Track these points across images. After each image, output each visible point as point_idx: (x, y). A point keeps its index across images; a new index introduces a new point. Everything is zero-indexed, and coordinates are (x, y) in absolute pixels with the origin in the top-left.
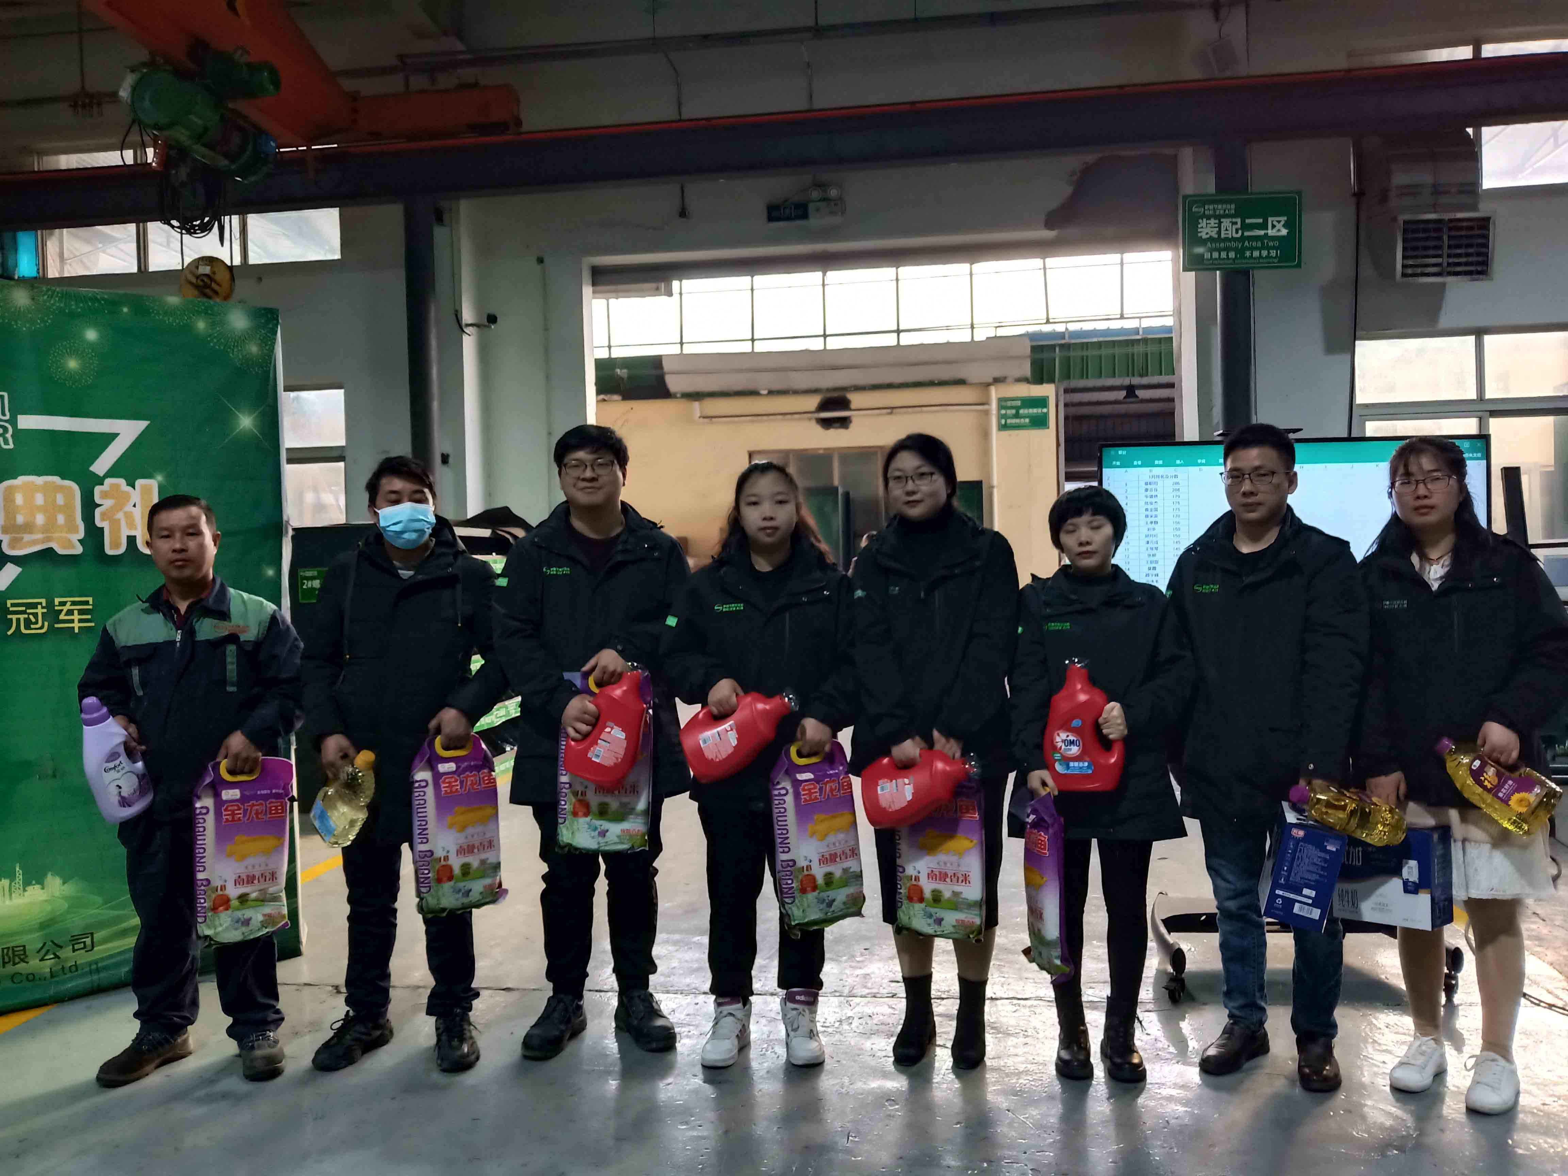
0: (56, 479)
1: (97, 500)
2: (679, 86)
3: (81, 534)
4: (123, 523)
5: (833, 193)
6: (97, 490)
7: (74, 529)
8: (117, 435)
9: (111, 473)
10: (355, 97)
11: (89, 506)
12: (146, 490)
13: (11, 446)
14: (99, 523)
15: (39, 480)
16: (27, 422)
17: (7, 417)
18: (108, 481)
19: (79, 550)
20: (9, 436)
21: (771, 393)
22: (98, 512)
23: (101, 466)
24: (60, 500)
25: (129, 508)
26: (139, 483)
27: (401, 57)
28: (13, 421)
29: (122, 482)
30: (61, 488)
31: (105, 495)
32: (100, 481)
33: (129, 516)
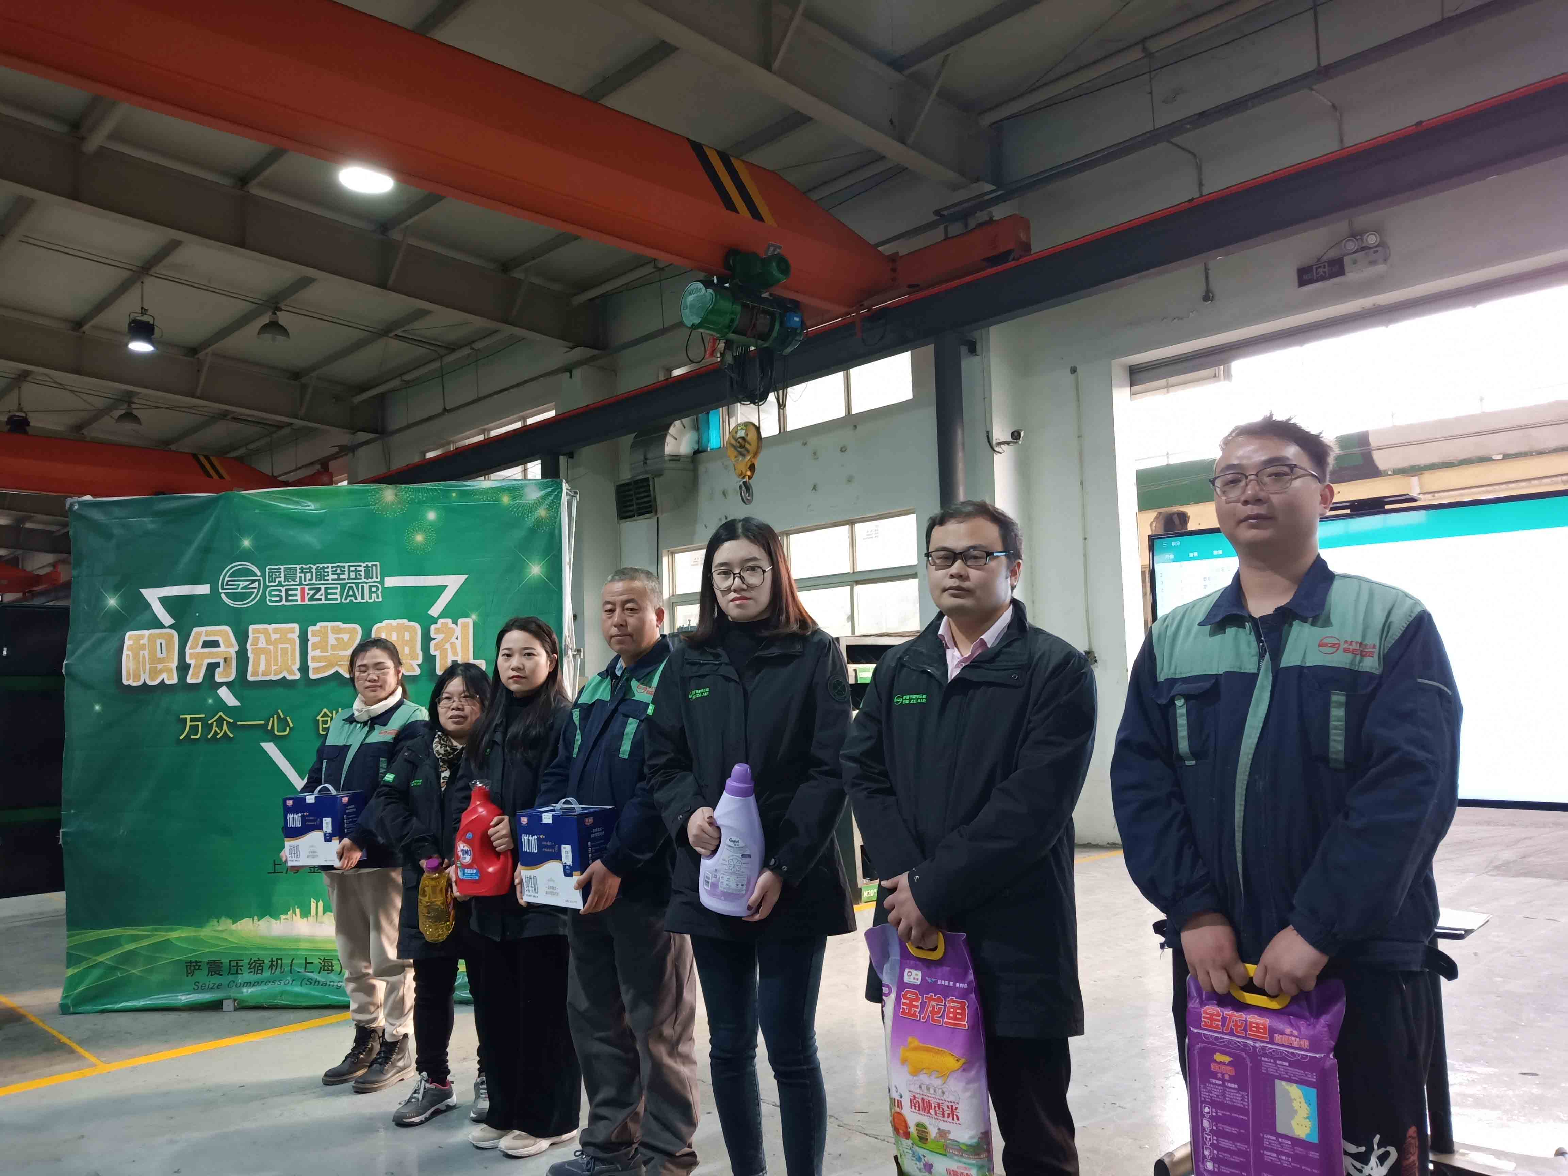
0: (405, 621)
1: (432, 636)
2: (1199, 168)
3: (420, 661)
4: (449, 650)
5: (1372, 239)
6: (433, 627)
7: (415, 658)
8: (447, 586)
9: (442, 616)
10: (893, 258)
11: (427, 639)
12: (465, 626)
13: (380, 600)
14: (432, 652)
15: (394, 623)
16: (391, 582)
17: (379, 580)
18: (440, 621)
19: (418, 672)
20: (379, 592)
21: (1506, 457)
22: (432, 644)
23: (435, 611)
24: (407, 636)
25: (453, 640)
26: (460, 621)
27: (937, 212)
28: (382, 582)
29: (449, 621)
30: (407, 628)
31: (438, 631)
32: (434, 621)
33: (453, 645)
